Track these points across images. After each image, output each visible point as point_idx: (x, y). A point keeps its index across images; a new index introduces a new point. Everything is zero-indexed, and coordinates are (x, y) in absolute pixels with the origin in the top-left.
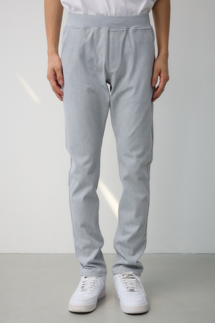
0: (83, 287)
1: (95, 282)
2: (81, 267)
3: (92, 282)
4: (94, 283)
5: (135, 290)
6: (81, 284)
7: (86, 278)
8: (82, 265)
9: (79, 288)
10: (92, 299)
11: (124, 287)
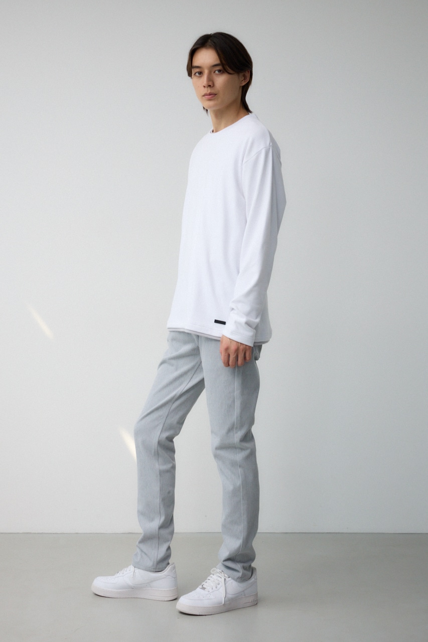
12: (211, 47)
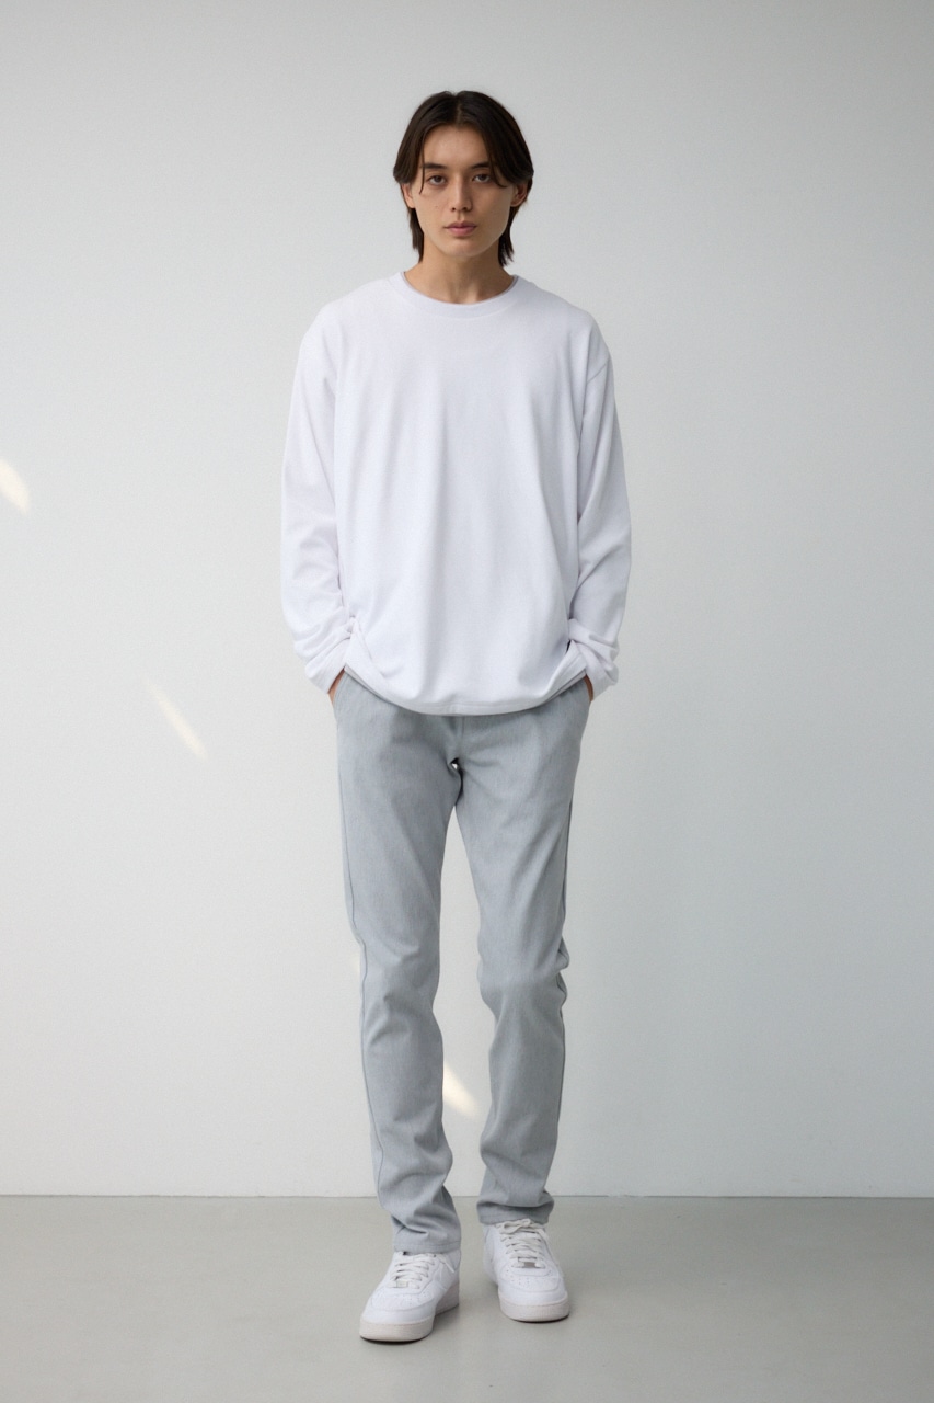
0: (397, 1278)
1: (430, 1266)
2: (396, 1229)
3: (423, 1265)
4: (428, 1269)
5: (537, 1265)
6: (393, 1270)
7: (406, 1257)
8: (397, 1222)
9: (388, 1279)
10: (420, 1307)
11: (509, 1255)
12: (468, 124)
